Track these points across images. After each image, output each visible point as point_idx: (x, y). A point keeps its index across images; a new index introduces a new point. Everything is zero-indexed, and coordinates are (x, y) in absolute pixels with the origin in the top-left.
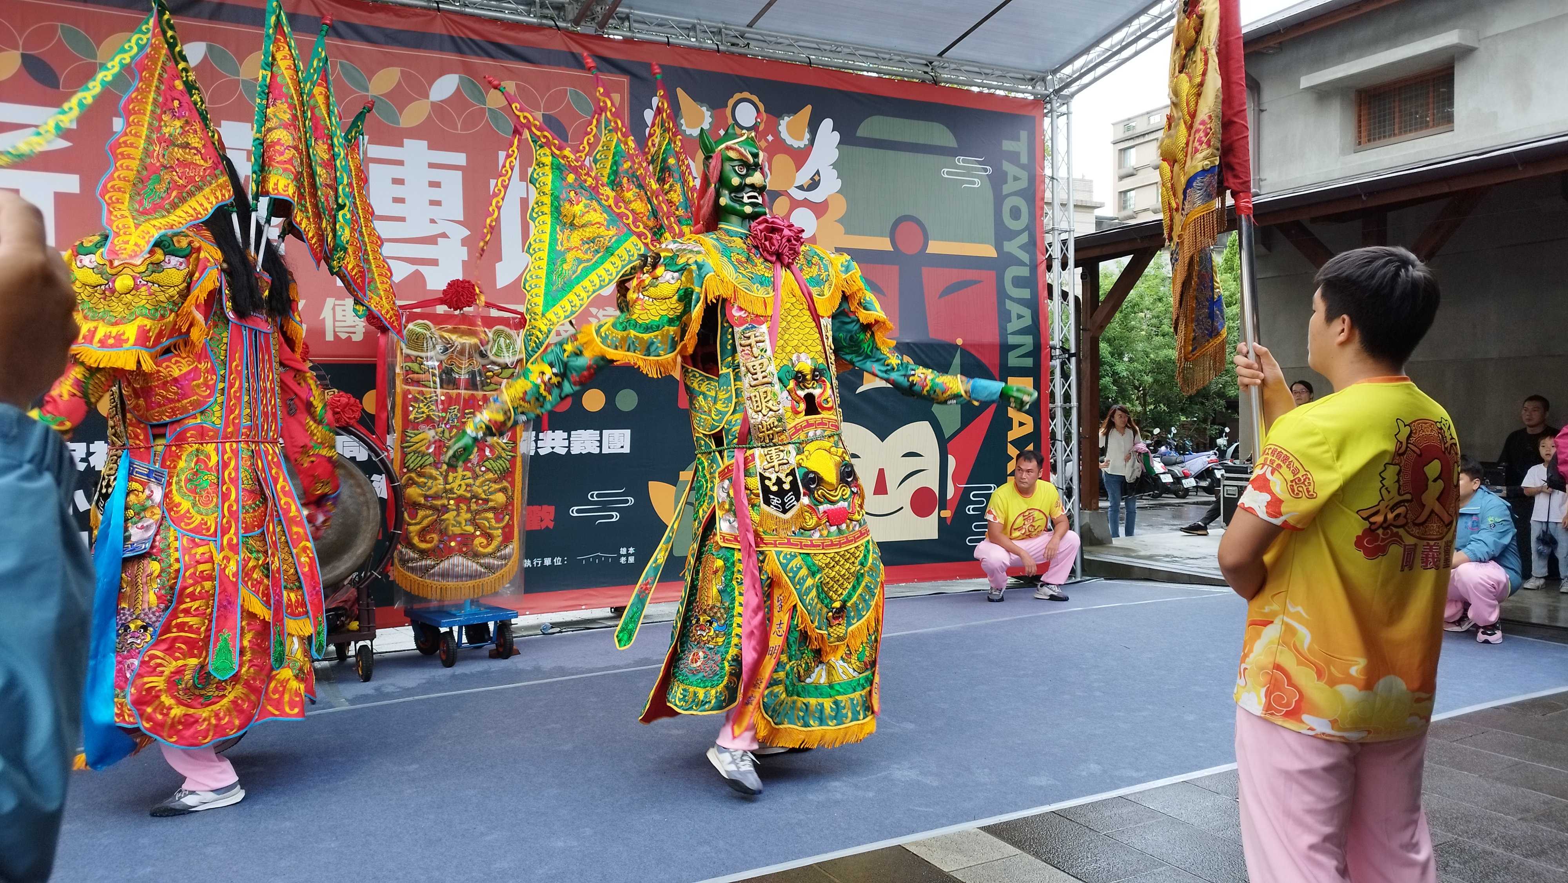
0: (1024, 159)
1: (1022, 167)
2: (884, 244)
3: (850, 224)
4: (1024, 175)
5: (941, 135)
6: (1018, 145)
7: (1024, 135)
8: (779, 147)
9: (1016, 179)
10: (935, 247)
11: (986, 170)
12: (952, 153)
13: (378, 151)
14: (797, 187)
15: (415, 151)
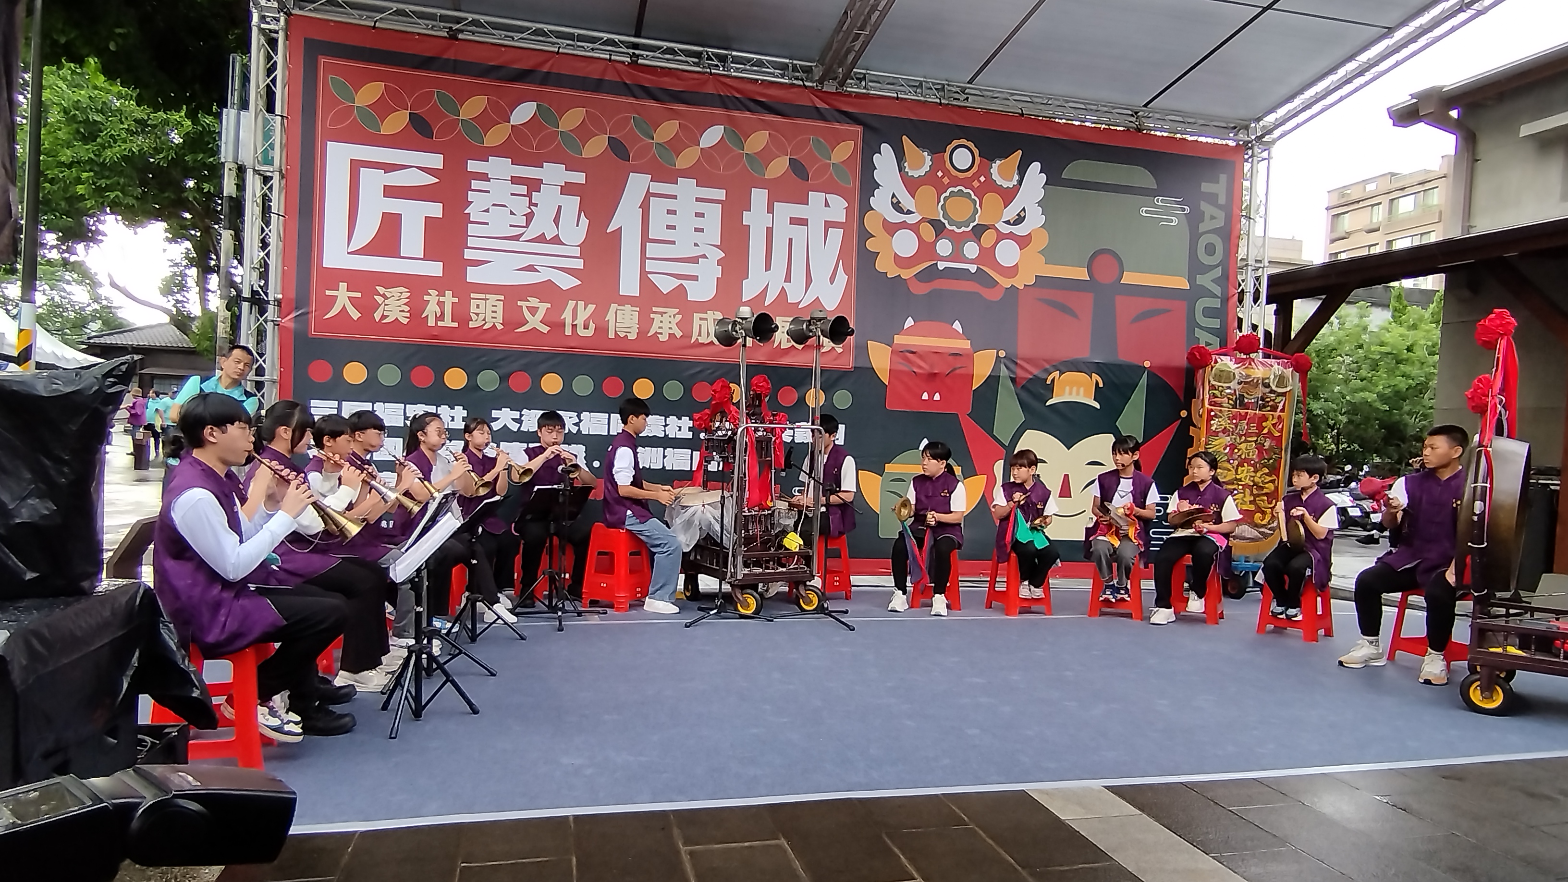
0: (1222, 200)
1: (1220, 207)
2: (1082, 274)
3: (1050, 255)
4: (1221, 215)
5: (1142, 177)
6: (1217, 187)
7: (1223, 178)
8: (991, 186)
9: (1213, 218)
10: (1128, 278)
11: (1184, 210)
12: (1153, 193)
13: (657, 187)
14: (1004, 222)
15: (686, 187)
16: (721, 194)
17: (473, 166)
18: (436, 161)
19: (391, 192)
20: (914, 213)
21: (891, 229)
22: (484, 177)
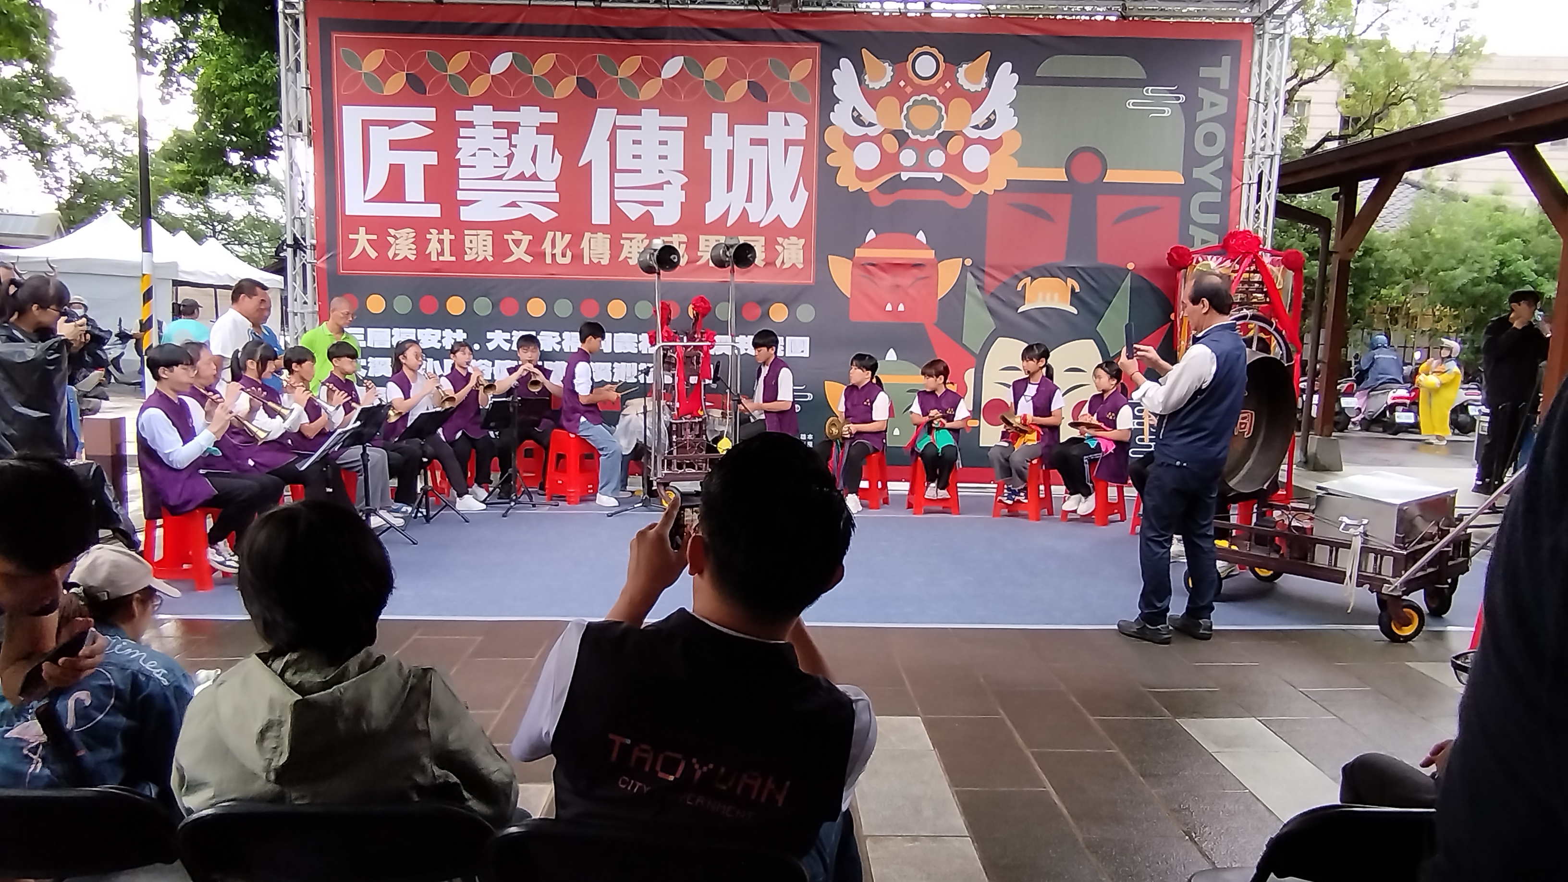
0: (1224, 85)
1: (1222, 93)
2: (1059, 175)
3: (1023, 158)
4: (1223, 102)
5: (1128, 67)
6: (1218, 71)
7: (1226, 60)
8: (958, 91)
9: (1213, 105)
10: (1112, 176)
11: (1178, 99)
12: (1142, 84)
13: (623, 120)
14: (973, 127)
15: (650, 118)
16: (682, 121)
17: (461, 115)
18: (429, 114)
19: (395, 145)
20: (875, 125)
21: (852, 142)
22: (470, 125)
